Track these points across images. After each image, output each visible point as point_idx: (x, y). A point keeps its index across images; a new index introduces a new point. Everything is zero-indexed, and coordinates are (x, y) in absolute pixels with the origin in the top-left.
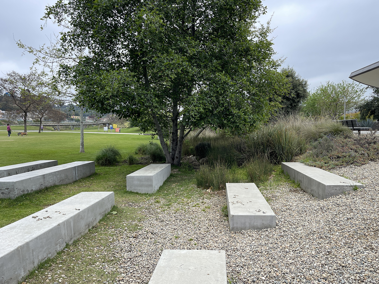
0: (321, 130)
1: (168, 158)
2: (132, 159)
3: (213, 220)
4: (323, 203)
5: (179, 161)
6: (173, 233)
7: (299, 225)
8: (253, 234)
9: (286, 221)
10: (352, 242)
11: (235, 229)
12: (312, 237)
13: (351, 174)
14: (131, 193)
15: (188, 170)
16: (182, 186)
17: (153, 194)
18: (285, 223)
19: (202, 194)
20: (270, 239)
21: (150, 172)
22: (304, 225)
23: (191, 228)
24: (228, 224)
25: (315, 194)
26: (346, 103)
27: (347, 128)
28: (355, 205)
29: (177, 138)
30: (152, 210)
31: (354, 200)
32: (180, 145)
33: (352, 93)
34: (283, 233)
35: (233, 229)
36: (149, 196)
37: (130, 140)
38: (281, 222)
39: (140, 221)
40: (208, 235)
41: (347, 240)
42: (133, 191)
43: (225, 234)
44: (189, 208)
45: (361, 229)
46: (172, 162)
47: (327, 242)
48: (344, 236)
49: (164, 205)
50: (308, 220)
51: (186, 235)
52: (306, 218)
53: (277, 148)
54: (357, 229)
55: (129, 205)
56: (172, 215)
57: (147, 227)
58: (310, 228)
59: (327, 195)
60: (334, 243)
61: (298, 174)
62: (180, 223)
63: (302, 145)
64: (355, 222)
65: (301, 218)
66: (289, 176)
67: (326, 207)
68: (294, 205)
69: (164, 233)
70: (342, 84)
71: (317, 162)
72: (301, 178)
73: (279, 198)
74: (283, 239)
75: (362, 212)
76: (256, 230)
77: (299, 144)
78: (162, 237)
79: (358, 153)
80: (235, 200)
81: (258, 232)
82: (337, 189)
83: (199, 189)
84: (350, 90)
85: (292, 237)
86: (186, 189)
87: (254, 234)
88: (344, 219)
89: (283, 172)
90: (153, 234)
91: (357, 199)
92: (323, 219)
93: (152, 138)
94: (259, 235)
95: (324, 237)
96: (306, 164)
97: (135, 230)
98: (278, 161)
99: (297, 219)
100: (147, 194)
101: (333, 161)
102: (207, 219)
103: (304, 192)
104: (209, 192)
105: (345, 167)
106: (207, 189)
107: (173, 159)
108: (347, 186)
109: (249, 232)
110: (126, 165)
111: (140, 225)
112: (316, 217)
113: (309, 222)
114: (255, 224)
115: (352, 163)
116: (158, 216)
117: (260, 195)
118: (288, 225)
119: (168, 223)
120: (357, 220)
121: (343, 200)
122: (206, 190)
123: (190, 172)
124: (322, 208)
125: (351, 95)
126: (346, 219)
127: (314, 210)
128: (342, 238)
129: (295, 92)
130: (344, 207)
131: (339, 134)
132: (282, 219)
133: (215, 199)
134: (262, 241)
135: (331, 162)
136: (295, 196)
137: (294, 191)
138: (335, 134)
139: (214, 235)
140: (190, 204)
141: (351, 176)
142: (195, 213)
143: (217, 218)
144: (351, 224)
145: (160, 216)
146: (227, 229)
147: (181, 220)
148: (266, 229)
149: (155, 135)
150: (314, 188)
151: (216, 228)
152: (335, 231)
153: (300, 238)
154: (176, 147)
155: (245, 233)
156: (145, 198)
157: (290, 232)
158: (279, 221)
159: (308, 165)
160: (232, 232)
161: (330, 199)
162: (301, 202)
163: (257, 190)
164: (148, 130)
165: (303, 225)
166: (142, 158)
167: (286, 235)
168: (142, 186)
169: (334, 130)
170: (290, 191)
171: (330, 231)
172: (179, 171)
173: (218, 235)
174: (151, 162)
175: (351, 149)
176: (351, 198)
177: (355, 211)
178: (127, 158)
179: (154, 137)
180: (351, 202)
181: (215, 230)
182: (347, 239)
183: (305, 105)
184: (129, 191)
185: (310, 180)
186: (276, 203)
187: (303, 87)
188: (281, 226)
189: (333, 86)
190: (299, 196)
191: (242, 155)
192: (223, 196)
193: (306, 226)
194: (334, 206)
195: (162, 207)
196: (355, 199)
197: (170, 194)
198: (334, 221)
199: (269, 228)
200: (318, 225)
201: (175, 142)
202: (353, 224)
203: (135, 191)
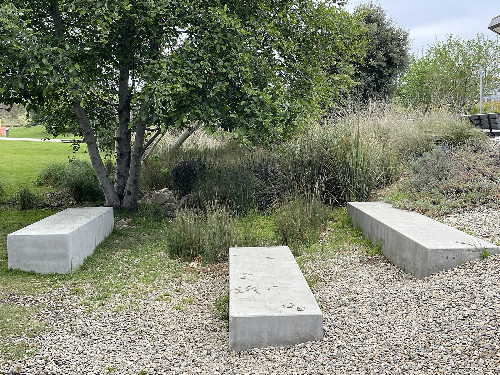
0: (429, 136)
1: (110, 194)
2: (27, 196)
3: (196, 328)
4: (421, 286)
5: (135, 201)
6: (105, 361)
7: (369, 333)
8: (276, 356)
9: (345, 326)
10: (468, 365)
11: (240, 345)
12: (393, 358)
13: (479, 226)
14: (19, 272)
15: (154, 221)
16: (136, 256)
17: (69, 275)
18: (341, 329)
19: (178, 271)
20: (309, 365)
21: (62, 225)
22: (380, 332)
23: (147, 347)
24: (227, 336)
25: (408, 267)
26: (483, 80)
27: (478, 130)
28: (481, 288)
29: (129, 150)
30: (63, 310)
31: (480, 278)
32: (136, 165)
33: (495, 59)
34: (336, 351)
35: (235, 346)
36: (59, 279)
37: (30, 154)
38: (335, 328)
39: (33, 334)
40: (180, 362)
41: (459, 362)
42: (22, 269)
43: (217, 358)
44: (147, 304)
45: (486, 337)
46: (119, 204)
47: (420, 367)
48: (454, 352)
49: (91, 299)
50: (389, 323)
51: (132, 363)
52: (386, 318)
53: (340, 173)
54: (481, 338)
55: (11, 301)
56: (107, 321)
57: (47, 350)
58: (391, 338)
59: (431, 268)
60: (433, 368)
61: (378, 227)
62: (123, 339)
63: (389, 166)
64: (478, 323)
65: (377, 317)
66: (361, 230)
67: (426, 294)
68: (365, 291)
69: (85, 360)
70: (476, 41)
71: (417, 202)
72: (383, 236)
73: (338, 277)
74: (334, 365)
75: (492, 302)
76: (283, 345)
77: (384, 163)
78: (79, 370)
79: (496, 183)
80: (244, 284)
81: (285, 351)
82: (450, 257)
83: (172, 261)
84: (491, 54)
85: (353, 358)
86: (144, 262)
87: (279, 356)
88: (456, 318)
89: (350, 222)
90: (60, 365)
91: (487, 275)
92: (418, 319)
93: (74, 149)
94: (287, 356)
95: (416, 357)
96: (395, 206)
97: (18, 356)
98: (342, 201)
99: (368, 320)
100: (56, 274)
101: (447, 198)
102: (182, 325)
103: (389, 262)
104: (195, 267)
105: (469, 211)
106: (190, 262)
107: (121, 197)
108: (469, 250)
109: (267, 352)
110: (14, 211)
111: (30, 345)
112: (405, 315)
113: (391, 327)
114: (281, 334)
115: (484, 203)
116: (75, 323)
117: (297, 271)
118: (349, 333)
119: (95, 337)
120: (482, 319)
121: (460, 278)
122: (187, 263)
123: (157, 224)
124: (419, 295)
125: (493, 63)
126: (461, 317)
127: (402, 301)
128: (449, 356)
129: (384, 55)
130: (460, 294)
131: (464, 143)
132: (337, 322)
133: (206, 282)
134: (292, 370)
135: (444, 202)
136: (370, 271)
137: (370, 261)
138: (456, 144)
139: (193, 361)
140: (149, 295)
141: (479, 229)
142: (159, 313)
143: (205, 323)
144: (469, 329)
145: (81, 322)
146: (223, 346)
147: (126, 330)
148: (303, 344)
149: (81, 142)
150: (408, 255)
151: (200, 345)
152: (439, 343)
153: (369, 361)
154: (127, 169)
155: (260, 353)
156: (50, 285)
157: (350, 348)
158: (330, 326)
159: (400, 207)
160: (233, 353)
161: (435, 277)
162: (380, 285)
163: (291, 262)
164: (64, 131)
165: (378, 332)
166: (52, 195)
167: (342, 355)
168: (42, 257)
169: (454, 135)
170: (360, 262)
171: (429, 343)
172: (134, 222)
173: (202, 361)
174: (73, 204)
175: (483, 175)
176: (476, 274)
177: (480, 300)
178: (16, 194)
179: (79, 148)
180: (474, 283)
181: (198, 349)
182: (459, 358)
183: (405, 83)
184: (14, 268)
185: (400, 239)
186: (330, 288)
187: (399, 45)
188: (335, 337)
189: (459, 44)
190: (377, 272)
191: (269, 188)
192: (223, 276)
193: (383, 334)
194: (441, 291)
195: (86, 304)
196: (482, 275)
197: (109, 273)
198: (437, 323)
199: (310, 342)
200: (406, 332)
201: (125, 160)
202: (473, 328)
203: (28, 270)
